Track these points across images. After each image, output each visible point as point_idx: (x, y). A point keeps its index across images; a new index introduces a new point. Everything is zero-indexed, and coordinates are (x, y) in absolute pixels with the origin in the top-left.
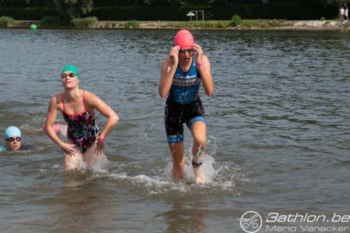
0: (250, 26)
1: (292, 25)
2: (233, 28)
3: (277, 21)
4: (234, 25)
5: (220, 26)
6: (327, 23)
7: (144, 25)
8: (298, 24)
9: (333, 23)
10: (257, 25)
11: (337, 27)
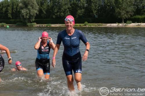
0: (91, 26)
1: (106, 25)
2: (85, 26)
3: (100, 24)
4: (85, 25)
5: (80, 26)
6: (118, 25)
7: (53, 25)
8: (108, 25)
9: (121, 25)
10: (94, 25)
11: (122, 26)
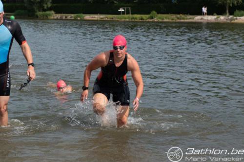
0: (163, 19)
1: (193, 19)
2: (151, 20)
3: (182, 16)
4: (152, 18)
5: (142, 19)
6: (217, 18)
7: (88, 17)
8: (198, 18)
9: (222, 18)
10: (168, 19)
11: (225, 20)
